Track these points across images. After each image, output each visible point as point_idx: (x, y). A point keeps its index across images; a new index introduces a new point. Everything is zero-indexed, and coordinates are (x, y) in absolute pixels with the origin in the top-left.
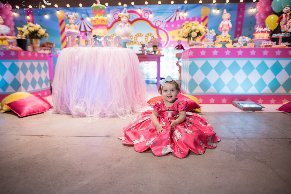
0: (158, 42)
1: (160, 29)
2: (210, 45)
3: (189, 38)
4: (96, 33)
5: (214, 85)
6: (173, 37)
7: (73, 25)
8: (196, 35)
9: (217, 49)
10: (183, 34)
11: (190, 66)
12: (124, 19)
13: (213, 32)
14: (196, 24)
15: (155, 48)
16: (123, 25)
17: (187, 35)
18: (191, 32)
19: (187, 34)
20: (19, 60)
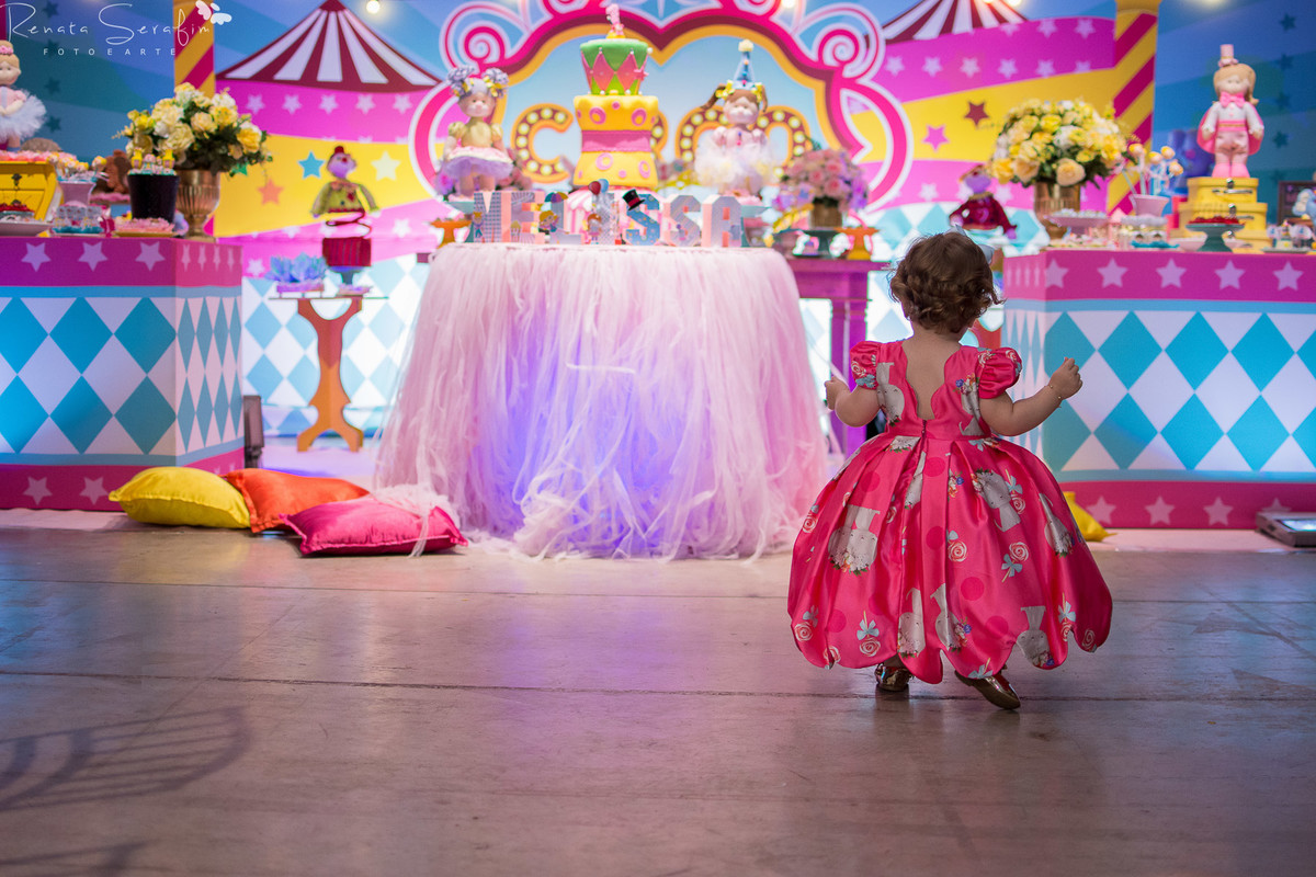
0: (848, 177)
1: (852, 84)
2: (1149, 234)
3: (1045, 187)
4: (603, 169)
5: (1168, 433)
6: (936, 137)
7: (484, 127)
8: (1080, 172)
9: (1184, 259)
10: (1013, 165)
11: (1049, 335)
12: (741, 109)
13: (1167, 159)
14: (1079, 118)
15: (825, 212)
16: (732, 134)
17: (1034, 173)
18: (1054, 159)
19: (1031, 168)
20: (178, 289)
